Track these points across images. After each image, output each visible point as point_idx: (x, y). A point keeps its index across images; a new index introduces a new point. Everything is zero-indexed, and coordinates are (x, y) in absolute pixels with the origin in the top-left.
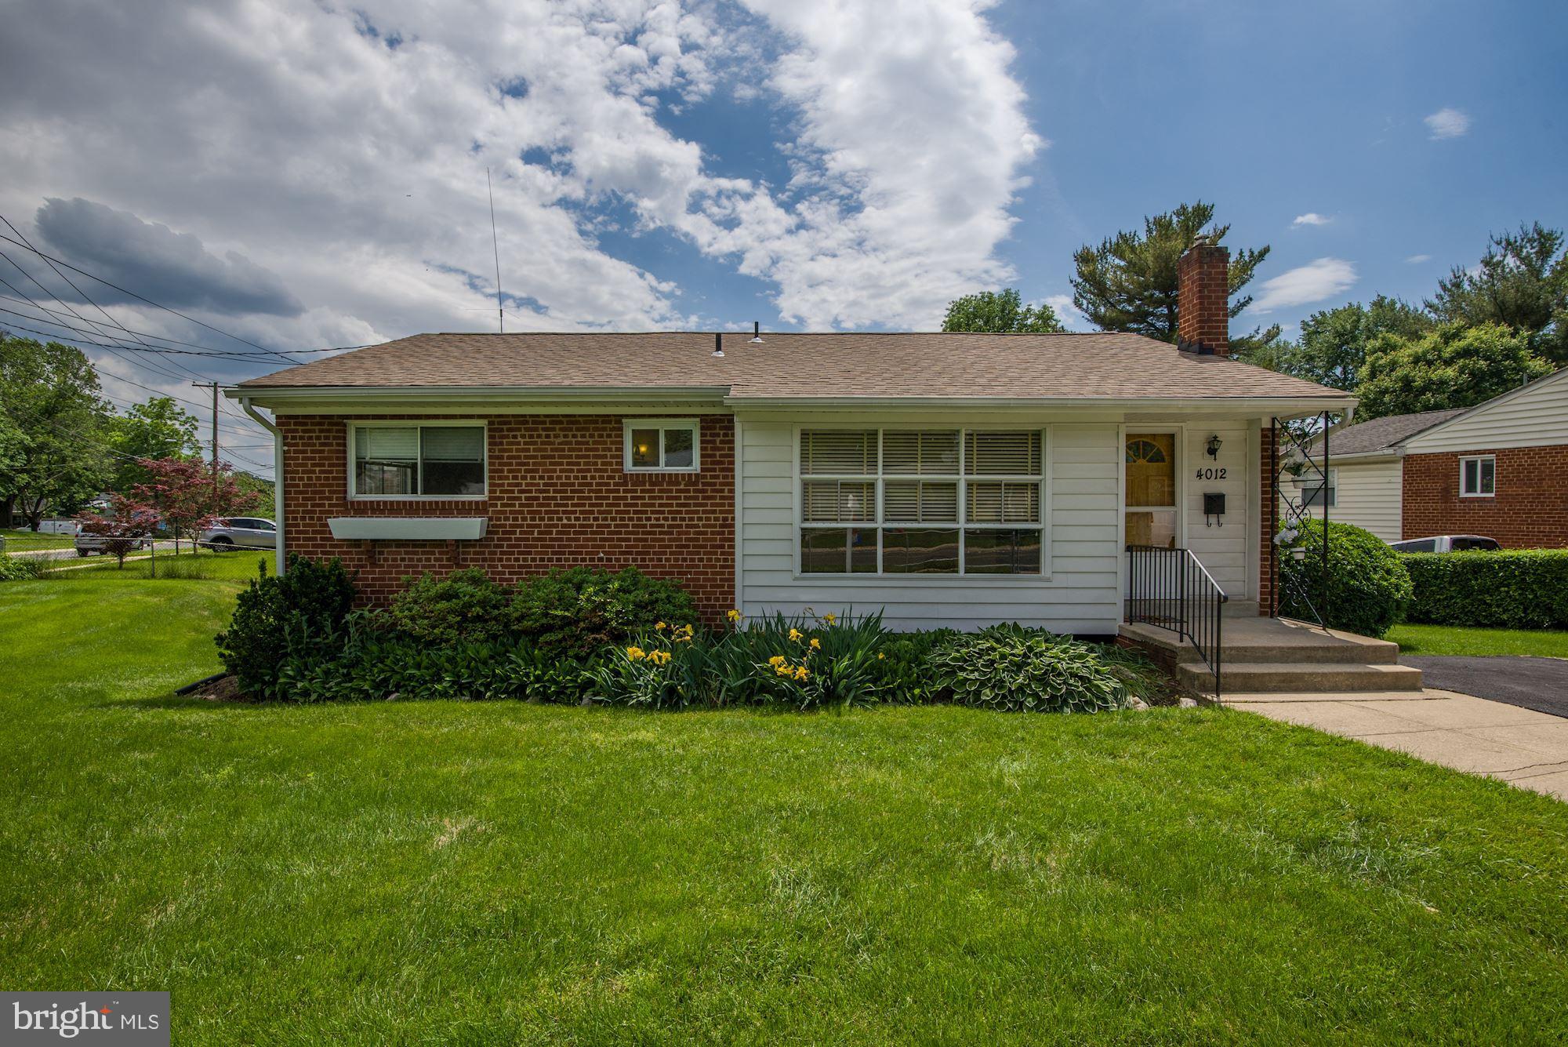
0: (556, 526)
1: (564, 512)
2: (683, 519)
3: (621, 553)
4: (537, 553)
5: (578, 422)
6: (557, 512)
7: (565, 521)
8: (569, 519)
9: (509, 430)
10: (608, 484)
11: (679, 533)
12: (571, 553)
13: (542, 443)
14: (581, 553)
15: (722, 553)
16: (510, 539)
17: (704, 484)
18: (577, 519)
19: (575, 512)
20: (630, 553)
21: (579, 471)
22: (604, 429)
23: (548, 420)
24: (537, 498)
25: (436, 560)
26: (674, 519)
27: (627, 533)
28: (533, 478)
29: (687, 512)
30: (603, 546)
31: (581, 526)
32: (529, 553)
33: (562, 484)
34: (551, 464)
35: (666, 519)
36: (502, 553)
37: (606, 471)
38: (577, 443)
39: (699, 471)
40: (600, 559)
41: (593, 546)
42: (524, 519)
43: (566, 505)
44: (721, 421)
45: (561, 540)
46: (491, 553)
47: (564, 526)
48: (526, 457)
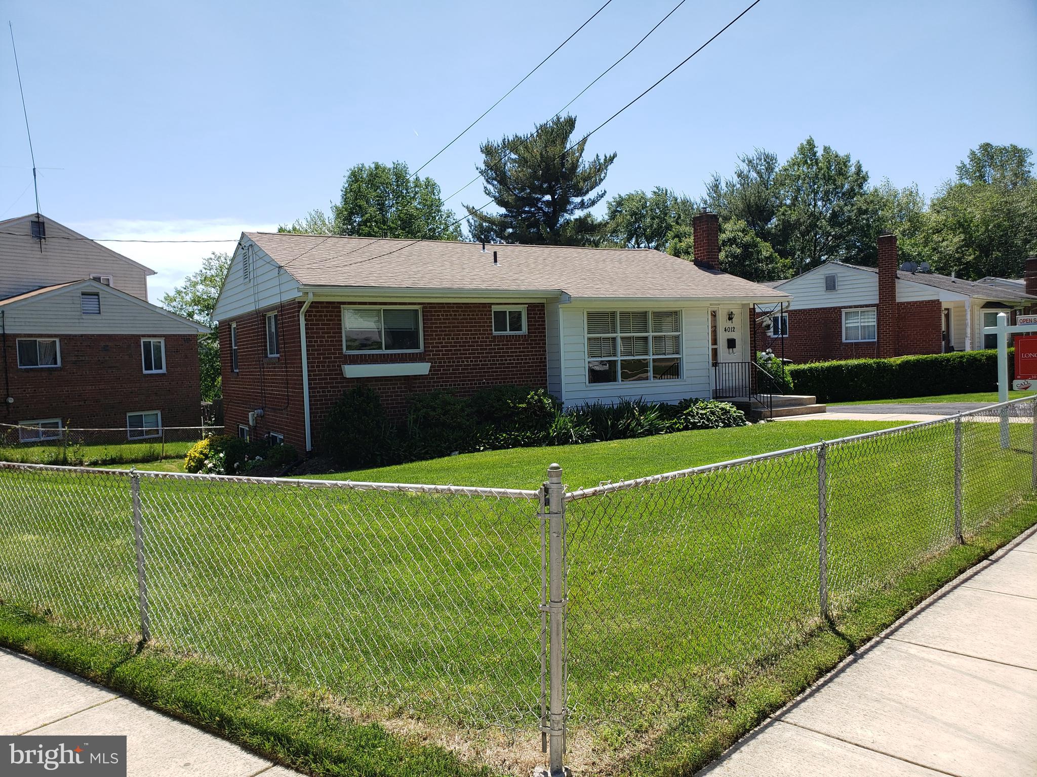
0: (461, 366)
1: (465, 358)
2: (522, 359)
3: (494, 379)
4: (452, 381)
5: (470, 307)
6: (461, 358)
7: (466, 363)
8: (467, 362)
9: (435, 311)
10: (486, 342)
11: (520, 367)
12: (469, 380)
13: (453, 319)
14: (474, 380)
15: (541, 377)
16: (438, 374)
17: (531, 340)
18: (472, 361)
19: (470, 358)
20: (498, 379)
21: (471, 334)
22: (483, 311)
23: (455, 306)
24: (451, 350)
25: (398, 388)
26: (518, 360)
27: (496, 368)
28: (448, 339)
29: (524, 356)
30: (485, 376)
31: (473, 365)
32: (448, 382)
33: (463, 342)
34: (458, 331)
35: (514, 360)
36: (434, 382)
37: (485, 334)
38: (470, 319)
39: (527, 333)
40: (484, 383)
41: (480, 376)
42: (445, 362)
43: (466, 354)
44: (538, 306)
45: (464, 373)
46: (428, 383)
47: (465, 365)
48: (444, 327)
